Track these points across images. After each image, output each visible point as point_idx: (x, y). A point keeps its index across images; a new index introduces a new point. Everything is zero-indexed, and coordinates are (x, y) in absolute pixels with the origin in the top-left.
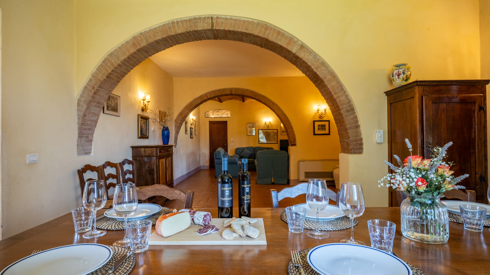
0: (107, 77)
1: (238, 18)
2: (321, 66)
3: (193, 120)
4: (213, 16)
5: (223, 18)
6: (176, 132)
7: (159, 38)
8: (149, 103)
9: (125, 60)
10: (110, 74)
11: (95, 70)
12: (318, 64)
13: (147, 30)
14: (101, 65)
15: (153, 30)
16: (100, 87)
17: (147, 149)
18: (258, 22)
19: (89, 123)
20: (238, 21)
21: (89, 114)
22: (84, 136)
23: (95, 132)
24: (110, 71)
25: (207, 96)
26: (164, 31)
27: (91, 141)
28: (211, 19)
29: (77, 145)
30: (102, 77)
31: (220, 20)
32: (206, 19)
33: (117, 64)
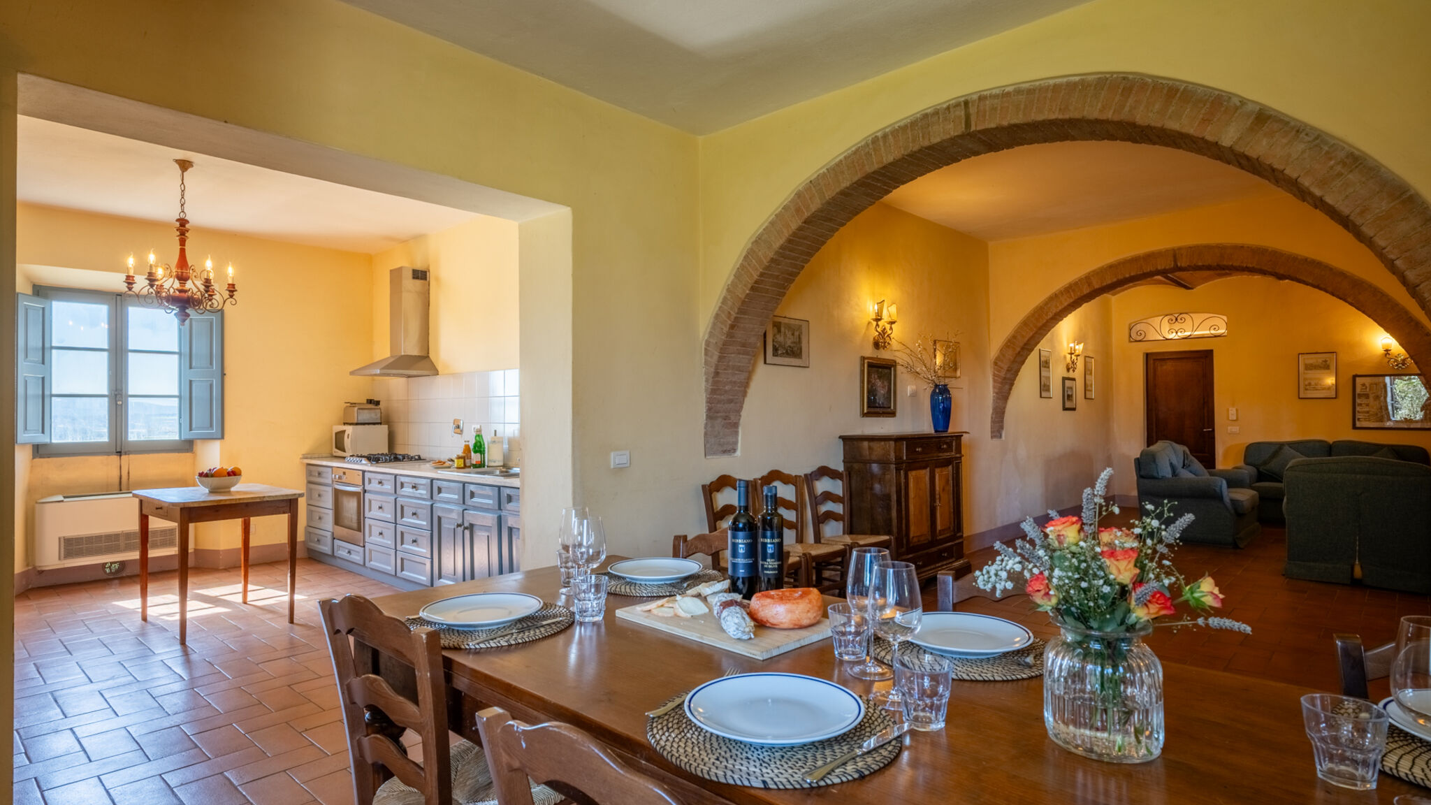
0: (752, 288)
1: (1037, 83)
2: (1343, 171)
3: (1071, 354)
4: (969, 98)
5: (996, 96)
6: (997, 393)
7: (846, 184)
8: (893, 326)
9: (782, 247)
10: (756, 282)
11: (732, 277)
12: (1332, 168)
13: (821, 172)
14: (742, 265)
15: (833, 169)
16: (741, 311)
17: (875, 445)
18: (1099, 78)
19: (727, 388)
20: (1037, 91)
21: (725, 369)
22: (719, 415)
23: (744, 406)
24: (756, 277)
25: (1089, 284)
26: (856, 165)
27: (735, 425)
28: (963, 107)
29: (706, 434)
30: (743, 291)
31: (988, 102)
32: (951, 110)
33: (769, 259)
